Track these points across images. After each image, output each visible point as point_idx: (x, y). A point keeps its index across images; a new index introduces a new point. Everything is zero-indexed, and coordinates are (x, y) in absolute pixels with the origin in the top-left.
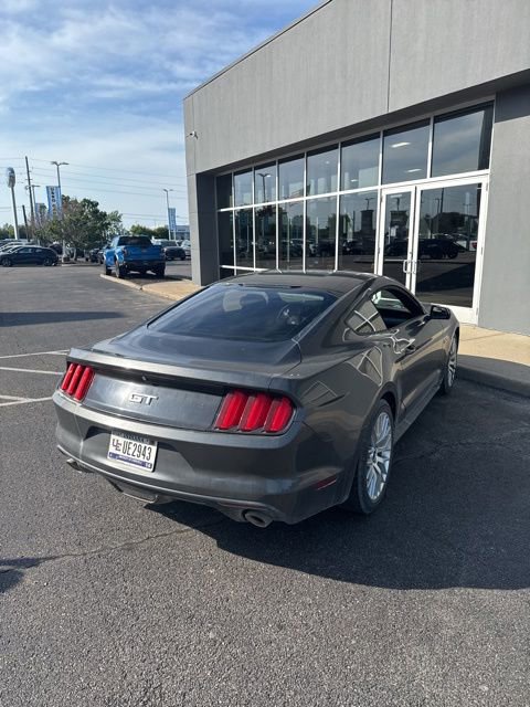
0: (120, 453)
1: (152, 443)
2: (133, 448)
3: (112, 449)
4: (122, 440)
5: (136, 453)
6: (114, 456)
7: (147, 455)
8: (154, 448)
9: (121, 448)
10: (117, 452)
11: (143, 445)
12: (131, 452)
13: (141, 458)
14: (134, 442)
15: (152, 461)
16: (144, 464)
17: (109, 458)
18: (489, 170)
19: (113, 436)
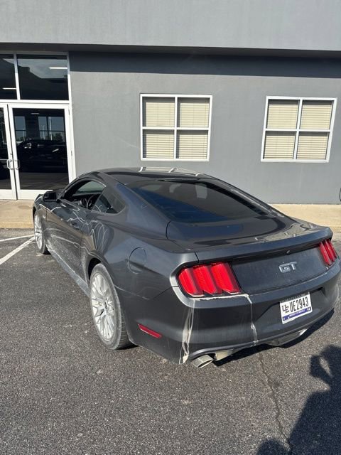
0: (290, 313)
1: (307, 294)
2: (296, 304)
3: (283, 314)
4: (287, 303)
5: (299, 306)
6: (286, 318)
7: (306, 303)
8: (308, 296)
9: (289, 309)
10: (287, 314)
11: (302, 298)
12: (296, 308)
13: (304, 308)
14: (295, 300)
15: (310, 305)
16: (306, 310)
17: (284, 322)
18: (70, 101)
19: (281, 304)
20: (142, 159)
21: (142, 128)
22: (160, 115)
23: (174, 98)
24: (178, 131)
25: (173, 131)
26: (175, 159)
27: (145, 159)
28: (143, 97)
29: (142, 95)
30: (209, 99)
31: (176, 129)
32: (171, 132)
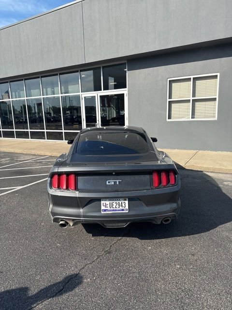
0: (109, 208)
1: (125, 200)
2: (115, 205)
3: (103, 208)
4: (108, 202)
5: (117, 206)
6: (105, 210)
7: (123, 205)
8: (127, 202)
9: (108, 206)
10: (106, 208)
11: (120, 202)
12: (114, 206)
13: (121, 208)
14: (115, 202)
15: (127, 207)
16: (123, 210)
17: (102, 212)
18: (127, 89)
19: (102, 202)
20: (168, 120)
21: (168, 100)
22: (182, 91)
23: (190, 78)
24: (193, 100)
25: (190, 100)
26: (191, 119)
27: (170, 120)
28: (169, 81)
29: (169, 79)
30: (217, 76)
31: (191, 98)
32: (188, 101)
